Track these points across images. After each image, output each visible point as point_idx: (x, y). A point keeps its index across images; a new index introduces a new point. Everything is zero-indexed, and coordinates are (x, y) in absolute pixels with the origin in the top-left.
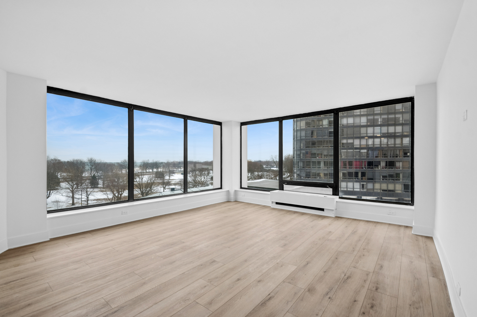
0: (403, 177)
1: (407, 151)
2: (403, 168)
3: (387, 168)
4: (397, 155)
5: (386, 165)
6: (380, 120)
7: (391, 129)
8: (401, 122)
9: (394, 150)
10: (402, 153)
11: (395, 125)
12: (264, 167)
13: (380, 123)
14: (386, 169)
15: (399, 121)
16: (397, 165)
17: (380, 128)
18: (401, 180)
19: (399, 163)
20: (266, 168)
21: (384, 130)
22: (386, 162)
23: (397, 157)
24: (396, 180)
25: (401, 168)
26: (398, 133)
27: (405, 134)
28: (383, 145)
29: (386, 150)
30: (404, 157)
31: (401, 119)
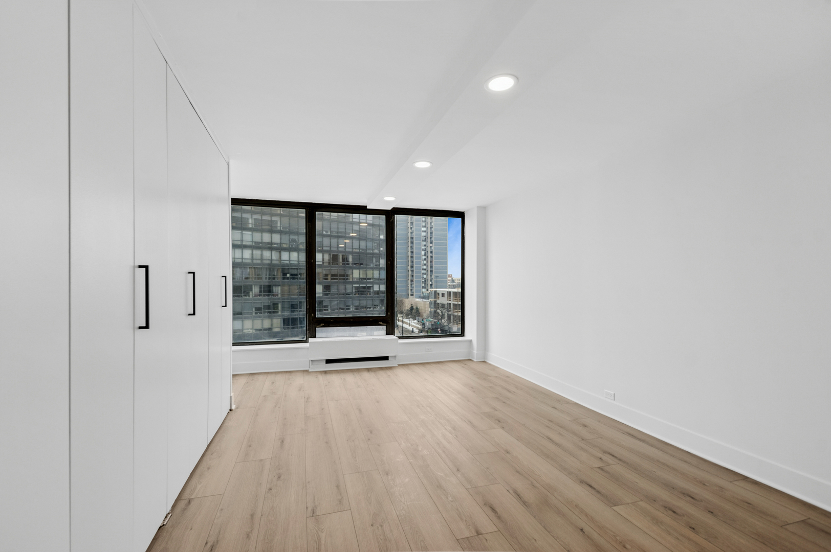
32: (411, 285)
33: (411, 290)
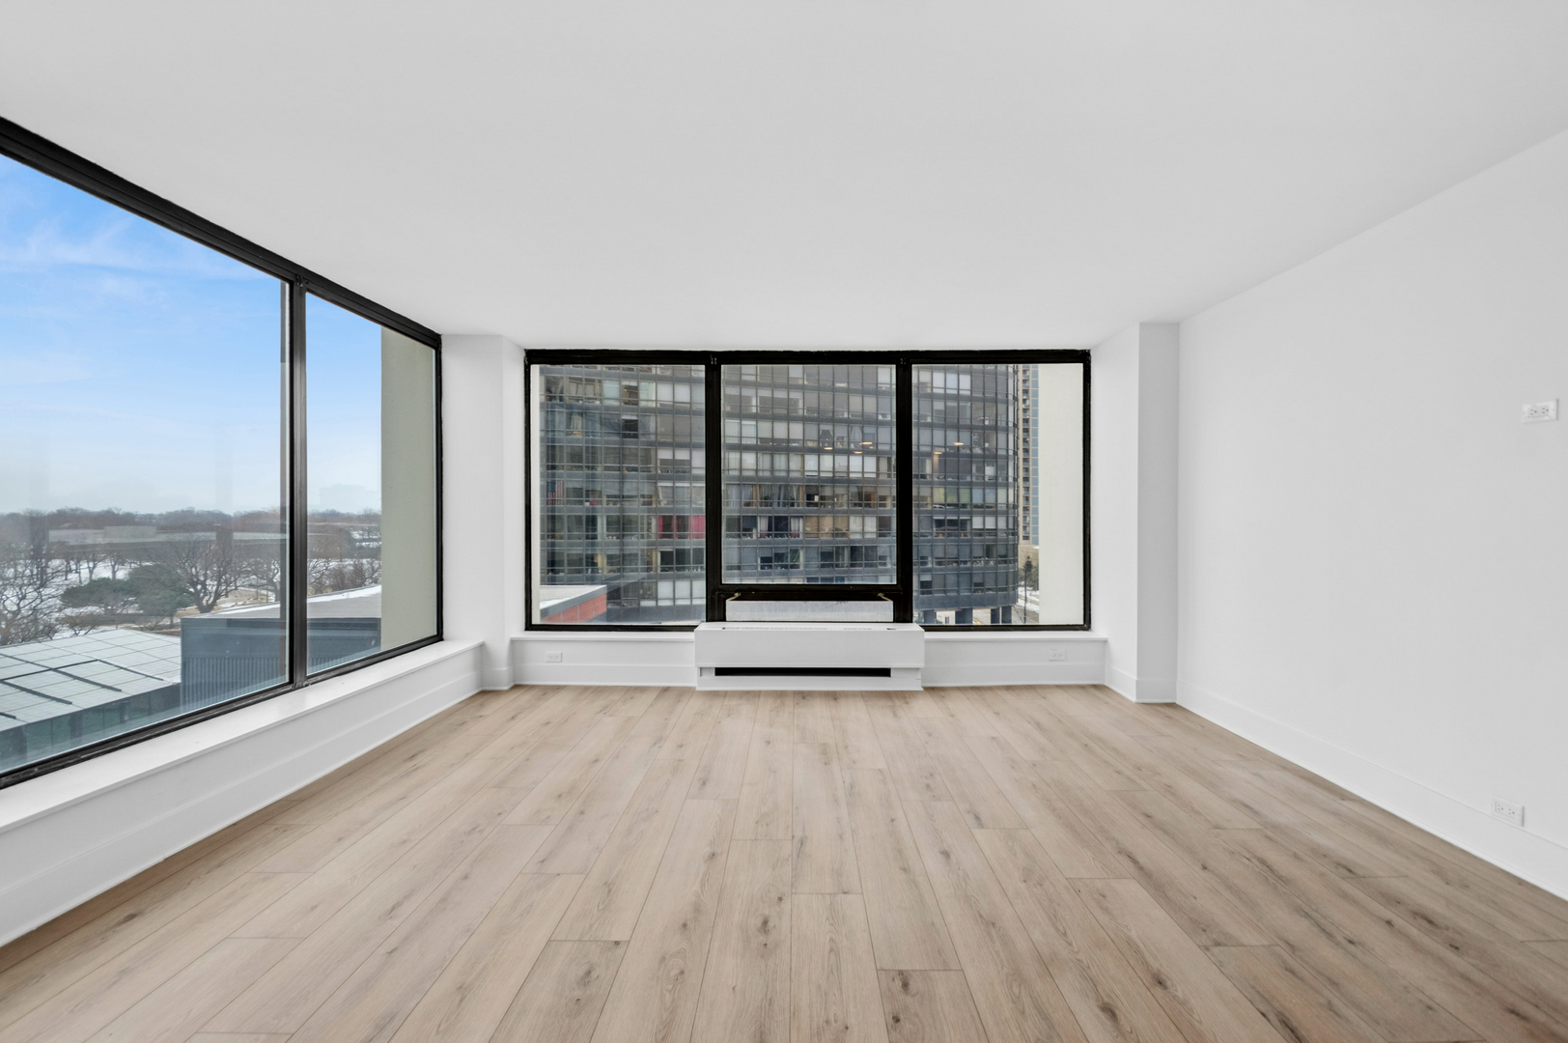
0: (807, 559)
1: (812, 492)
2: (806, 534)
3: (771, 535)
4: (793, 499)
5: (770, 529)
6: (754, 402)
7: (780, 430)
8: (800, 413)
9: (786, 486)
10: (803, 499)
11: (788, 419)
12: (356, 535)
13: (754, 410)
14: (770, 539)
15: (796, 410)
16: (793, 529)
17: (754, 423)
18: (802, 568)
19: (796, 520)
20: (364, 540)
21: (765, 429)
22: (770, 518)
23: (792, 505)
24: (792, 567)
25: (801, 536)
26: (795, 441)
27: (810, 444)
28: (763, 470)
29: (768, 486)
30: (808, 505)
31: (801, 405)
32: (1025, 517)
33: (1025, 528)
